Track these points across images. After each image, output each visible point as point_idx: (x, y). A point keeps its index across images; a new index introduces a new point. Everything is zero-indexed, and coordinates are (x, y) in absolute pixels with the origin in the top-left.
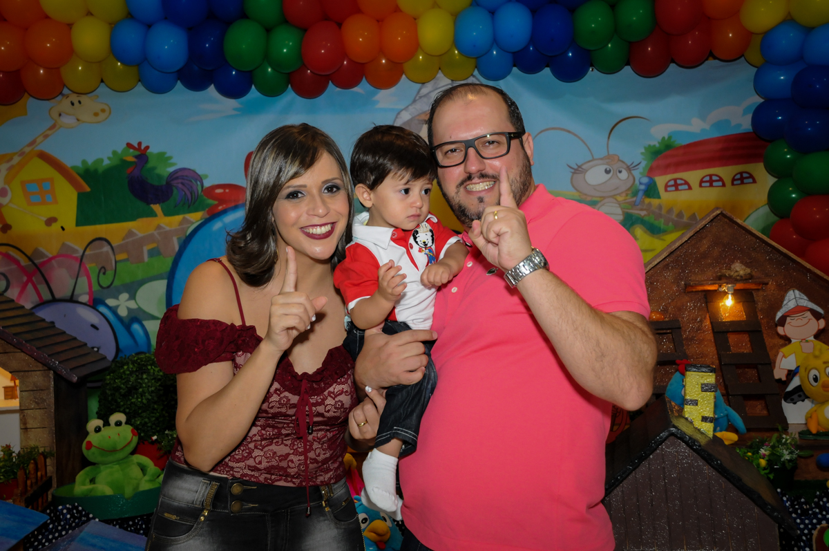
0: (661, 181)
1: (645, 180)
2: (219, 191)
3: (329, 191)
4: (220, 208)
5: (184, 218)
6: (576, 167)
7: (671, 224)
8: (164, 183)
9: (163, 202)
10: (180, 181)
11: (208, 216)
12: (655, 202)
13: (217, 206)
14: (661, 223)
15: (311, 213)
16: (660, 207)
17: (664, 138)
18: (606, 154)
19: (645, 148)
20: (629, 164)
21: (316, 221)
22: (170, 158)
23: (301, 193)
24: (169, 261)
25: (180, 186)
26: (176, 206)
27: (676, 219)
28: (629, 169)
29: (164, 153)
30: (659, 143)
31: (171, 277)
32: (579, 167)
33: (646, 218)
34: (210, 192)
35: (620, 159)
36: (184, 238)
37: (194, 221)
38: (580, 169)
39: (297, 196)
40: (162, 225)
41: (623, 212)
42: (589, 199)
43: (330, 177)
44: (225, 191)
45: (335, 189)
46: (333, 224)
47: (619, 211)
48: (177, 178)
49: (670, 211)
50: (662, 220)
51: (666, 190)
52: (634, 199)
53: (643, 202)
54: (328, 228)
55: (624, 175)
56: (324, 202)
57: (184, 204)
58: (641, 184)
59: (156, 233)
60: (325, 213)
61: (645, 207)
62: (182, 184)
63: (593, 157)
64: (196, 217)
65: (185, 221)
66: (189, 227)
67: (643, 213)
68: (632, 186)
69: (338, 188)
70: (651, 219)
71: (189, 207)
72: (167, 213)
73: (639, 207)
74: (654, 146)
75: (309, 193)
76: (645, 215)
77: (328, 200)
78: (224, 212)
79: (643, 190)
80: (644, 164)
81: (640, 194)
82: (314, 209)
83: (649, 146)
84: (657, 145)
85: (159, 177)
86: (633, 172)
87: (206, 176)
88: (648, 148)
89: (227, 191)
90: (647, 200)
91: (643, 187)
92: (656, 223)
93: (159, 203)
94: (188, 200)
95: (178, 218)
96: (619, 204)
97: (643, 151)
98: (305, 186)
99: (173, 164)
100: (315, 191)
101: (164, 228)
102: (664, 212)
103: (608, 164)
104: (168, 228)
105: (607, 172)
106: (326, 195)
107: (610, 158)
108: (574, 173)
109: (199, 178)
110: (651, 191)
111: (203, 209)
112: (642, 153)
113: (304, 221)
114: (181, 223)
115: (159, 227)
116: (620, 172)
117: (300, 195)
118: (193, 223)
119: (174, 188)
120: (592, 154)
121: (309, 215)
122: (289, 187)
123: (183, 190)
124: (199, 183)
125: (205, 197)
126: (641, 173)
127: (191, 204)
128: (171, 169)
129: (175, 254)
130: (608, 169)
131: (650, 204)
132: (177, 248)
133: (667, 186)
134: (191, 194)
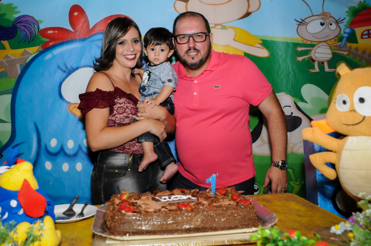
0: (359, 31)
1: (348, 30)
2: (50, 32)
3: (134, 42)
4: (51, 44)
5: (25, 50)
6: (300, 21)
7: (364, 61)
8: (11, 25)
9: (10, 39)
10: (23, 24)
11: (42, 50)
12: (354, 45)
13: (48, 42)
14: (357, 60)
15: (128, 50)
16: (357, 49)
17: (360, 2)
18: (322, 12)
19: (349, 8)
20: (337, 19)
21: (129, 53)
22: (16, 8)
23: (124, 42)
24: (14, 81)
25: (23, 28)
26: (19, 42)
27: (367, 58)
28: (337, 22)
29: (12, 4)
30: (357, 5)
31: (14, 93)
32: (303, 21)
33: (347, 57)
34: (43, 32)
35: (331, 15)
36: (25, 65)
37: (32, 53)
38: (303, 22)
39: (123, 44)
40: (9, 55)
41: (332, 52)
42: (309, 43)
43: (135, 37)
44: (54, 32)
45: (136, 42)
46: (135, 54)
47: (329, 51)
48: (20, 22)
49: (364, 52)
50: (358, 58)
51: (362, 38)
52: (340, 43)
53: (346, 45)
54: (133, 56)
55: (334, 27)
56: (133, 46)
57: (25, 41)
58: (345, 33)
59: (4, 61)
60: (133, 50)
61: (347, 49)
62: (25, 26)
63: (312, 14)
64: (33, 50)
65: (25, 53)
66: (28, 57)
67: (345, 53)
68: (338, 35)
69: (138, 41)
70: (351, 57)
71: (29, 43)
72: (13, 47)
73: (343, 49)
74: (355, 7)
75: (128, 42)
76: (347, 55)
77: (134, 46)
78: (54, 47)
79: (346, 37)
80: (348, 19)
81: (344, 40)
82: (129, 49)
83: (351, 6)
84: (357, 6)
85: (8, 21)
86: (339, 24)
87: (42, 22)
88: (351, 8)
89: (56, 32)
90: (349, 45)
91: (346, 35)
92: (354, 60)
93: (7, 40)
94: (28, 37)
95: (21, 50)
96: (330, 47)
97: (347, 10)
98: (126, 40)
99: (18, 12)
100: (130, 42)
101: (11, 58)
102: (359, 53)
103: (323, 19)
104: (13, 58)
105: (322, 24)
106: (134, 44)
107: (324, 15)
108: (299, 25)
109: (36, 23)
110: (352, 38)
111: (38, 45)
112: (347, 12)
113: (125, 53)
114: (23, 54)
115: (7, 57)
116: (331, 24)
117: (124, 43)
118: (32, 54)
119: (18, 29)
120: (312, 12)
121: (127, 51)
122: (120, 40)
123: (24, 31)
124: (36, 26)
125: (40, 36)
126: (345, 26)
127: (30, 41)
128: (16, 16)
129: (18, 76)
130: (323, 23)
131: (350, 47)
132: (19, 72)
133: (362, 35)
134: (30, 33)
